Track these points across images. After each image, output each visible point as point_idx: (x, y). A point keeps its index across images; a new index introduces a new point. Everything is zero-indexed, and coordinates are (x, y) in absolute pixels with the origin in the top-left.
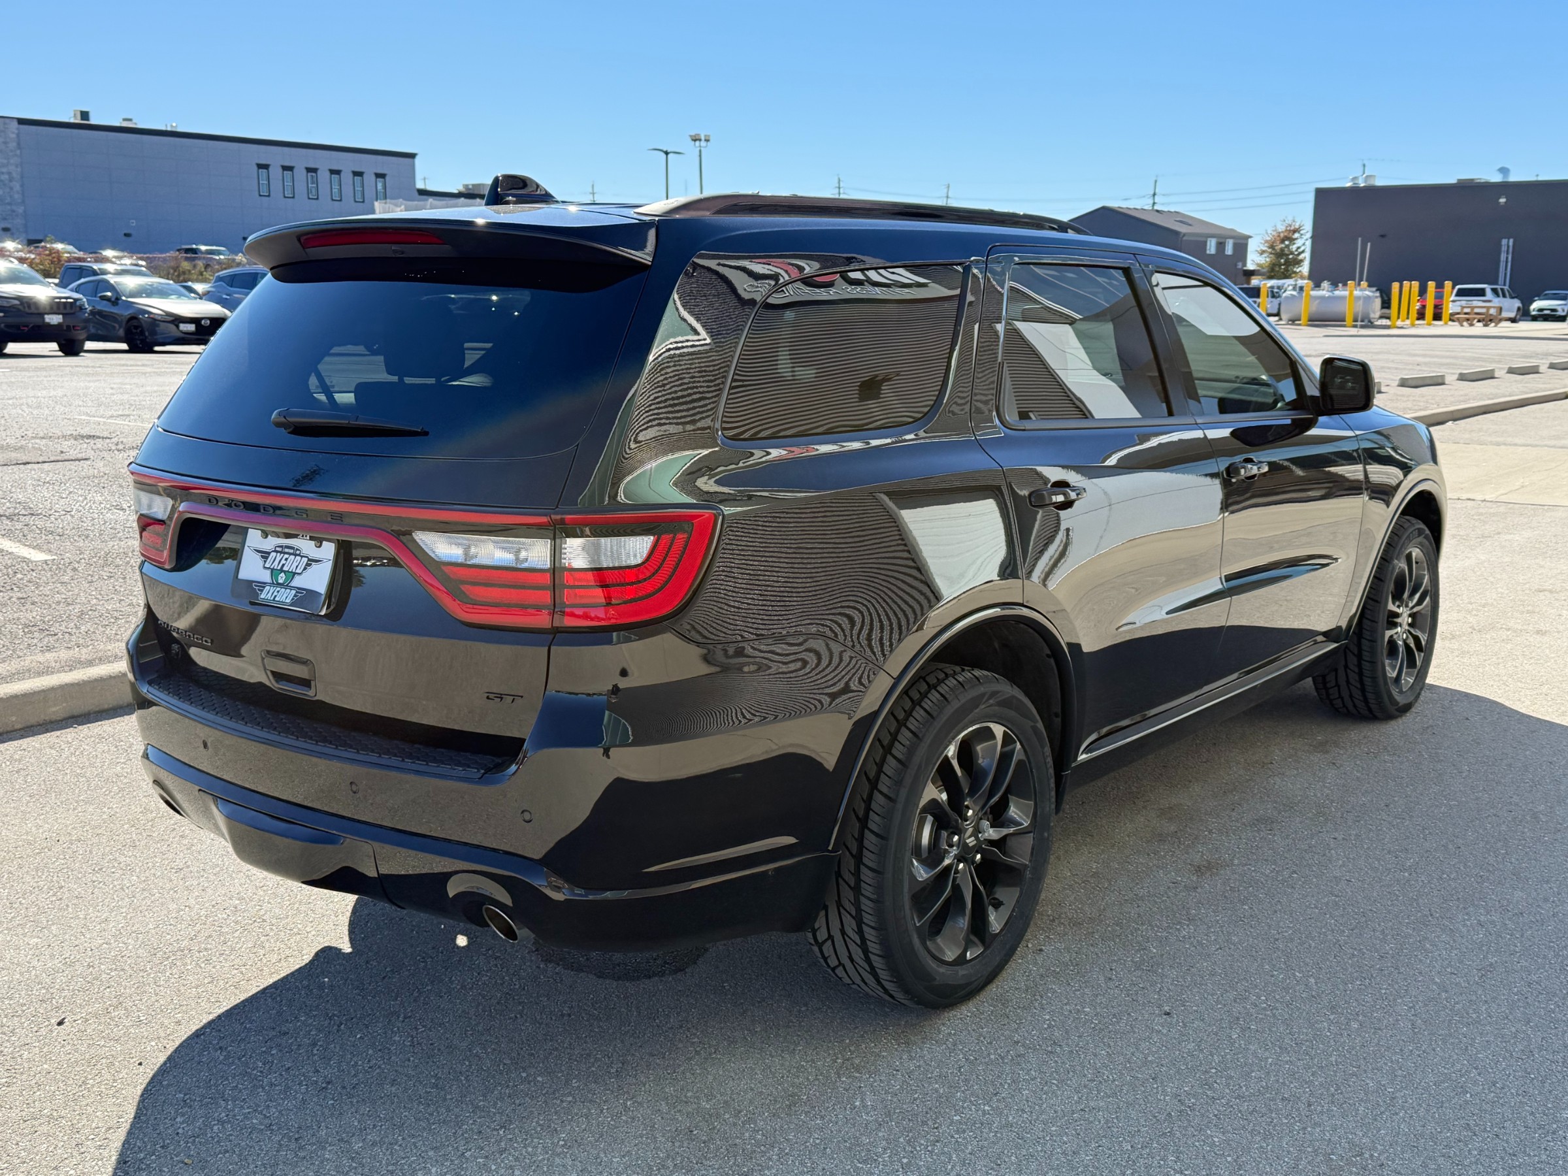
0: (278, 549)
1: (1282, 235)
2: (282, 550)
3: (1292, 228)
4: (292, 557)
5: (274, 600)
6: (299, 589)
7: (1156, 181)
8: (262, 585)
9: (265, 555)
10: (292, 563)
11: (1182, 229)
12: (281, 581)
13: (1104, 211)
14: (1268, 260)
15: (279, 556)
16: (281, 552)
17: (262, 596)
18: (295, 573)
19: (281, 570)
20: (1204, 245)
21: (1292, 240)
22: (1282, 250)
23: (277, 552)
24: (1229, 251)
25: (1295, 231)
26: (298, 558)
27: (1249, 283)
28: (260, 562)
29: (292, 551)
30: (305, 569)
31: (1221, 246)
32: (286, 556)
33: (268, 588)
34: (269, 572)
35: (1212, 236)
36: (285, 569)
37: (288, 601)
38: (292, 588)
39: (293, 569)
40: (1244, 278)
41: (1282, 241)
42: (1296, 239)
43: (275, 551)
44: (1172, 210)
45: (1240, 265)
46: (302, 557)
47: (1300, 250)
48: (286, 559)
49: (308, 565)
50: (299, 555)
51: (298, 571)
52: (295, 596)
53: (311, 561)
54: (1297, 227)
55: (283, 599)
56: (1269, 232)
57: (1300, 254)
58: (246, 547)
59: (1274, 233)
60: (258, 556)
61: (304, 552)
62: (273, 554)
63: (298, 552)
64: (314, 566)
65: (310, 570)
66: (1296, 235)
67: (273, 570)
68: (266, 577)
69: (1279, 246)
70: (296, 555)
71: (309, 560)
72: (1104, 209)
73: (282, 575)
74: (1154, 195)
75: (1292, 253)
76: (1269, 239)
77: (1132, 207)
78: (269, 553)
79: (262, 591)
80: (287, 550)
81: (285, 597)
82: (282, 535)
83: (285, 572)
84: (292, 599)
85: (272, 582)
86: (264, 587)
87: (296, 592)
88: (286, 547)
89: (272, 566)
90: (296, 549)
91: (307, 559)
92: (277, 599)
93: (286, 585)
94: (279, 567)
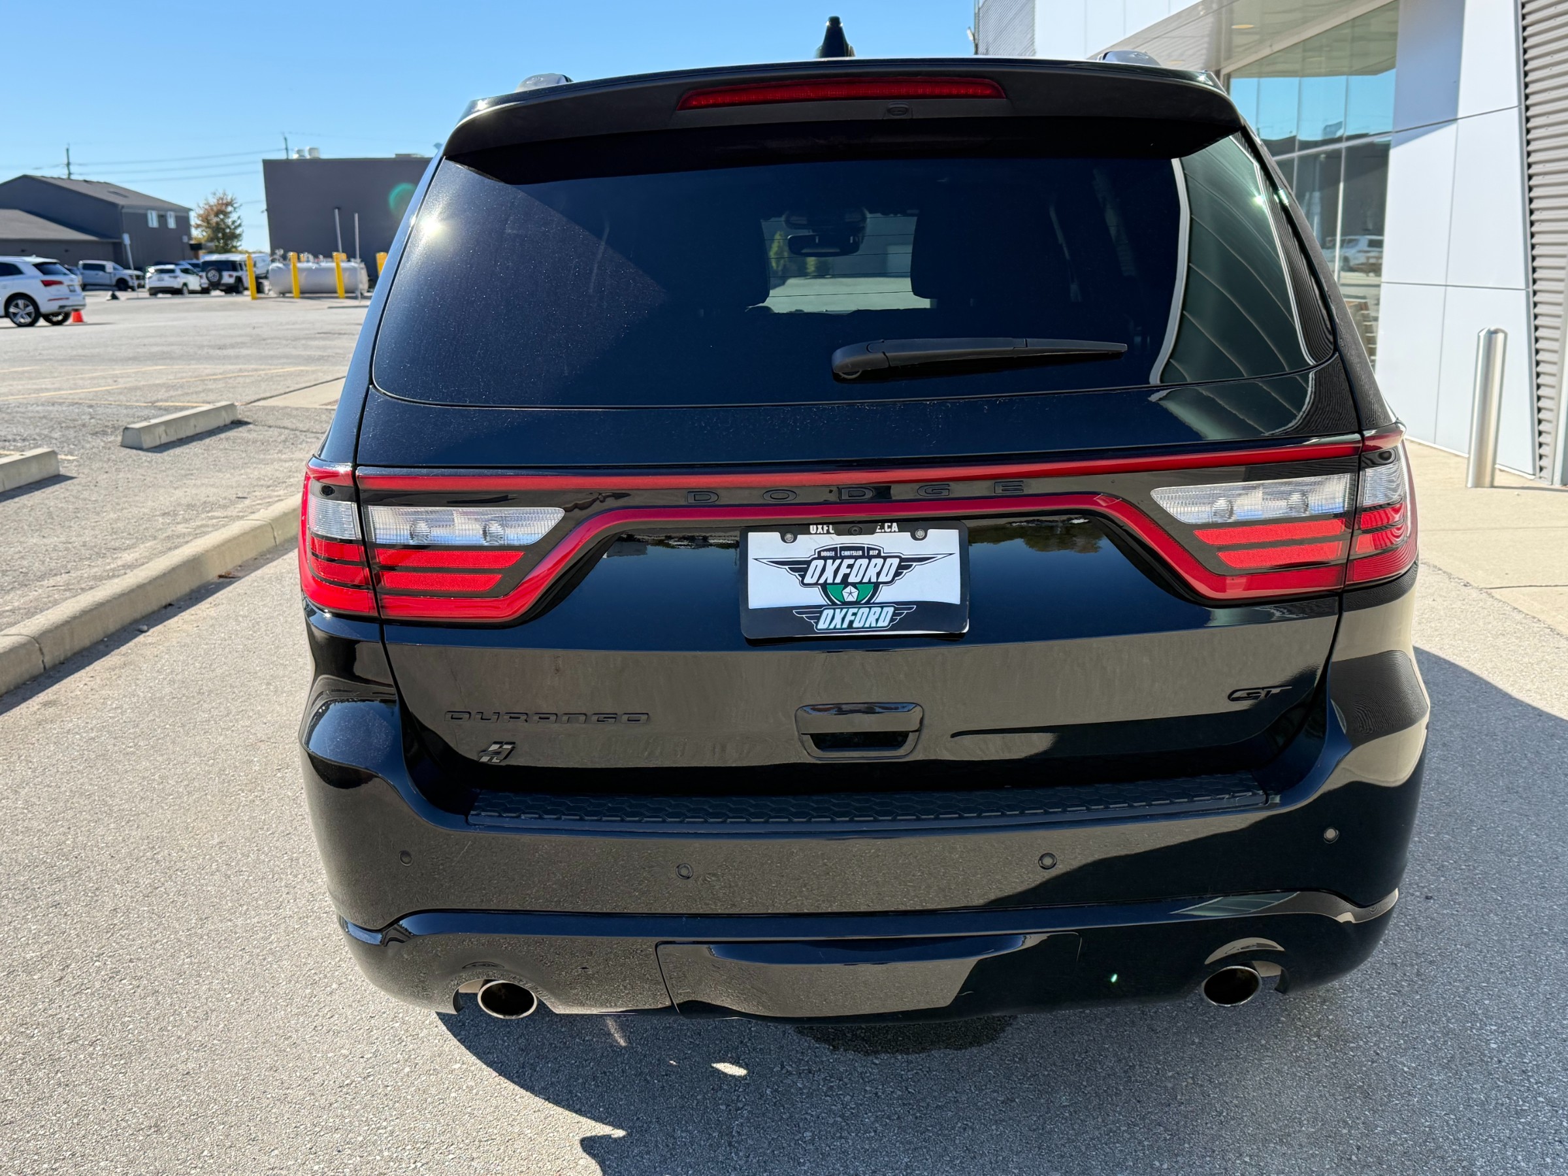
0: (823, 554)
1: (215, 209)
2: (832, 554)
3: (225, 201)
4: (865, 562)
5: (849, 627)
6: (899, 606)
7: (68, 150)
8: (813, 610)
9: (799, 567)
10: (865, 571)
11: (120, 201)
12: (850, 599)
13: (25, 181)
14: (204, 234)
15: (831, 565)
16: (833, 558)
17: (821, 625)
18: (876, 584)
19: (845, 584)
20: (144, 217)
21: (226, 214)
22: (217, 223)
23: (825, 559)
24: (172, 224)
25: (227, 204)
26: (878, 561)
27: (197, 258)
28: (794, 578)
29: (858, 553)
30: (897, 574)
31: (162, 218)
32: (849, 561)
33: (826, 612)
34: (816, 590)
35: (153, 209)
36: (851, 579)
38: (882, 605)
39: (870, 577)
40: (191, 253)
41: (217, 215)
42: (230, 212)
43: (820, 557)
44: (102, 181)
45: (185, 239)
46: (888, 560)
47: (236, 224)
48: (850, 566)
49: (902, 568)
50: (878, 556)
51: (882, 579)
52: (894, 614)
53: (905, 564)
54: (229, 200)
55: (871, 621)
56: (201, 205)
57: (236, 228)
58: (751, 561)
59: (207, 207)
60: (782, 571)
61: (887, 549)
62: (818, 563)
63: (874, 552)
64: (917, 568)
65: (907, 575)
66: (230, 209)
67: (824, 585)
68: (815, 597)
69: (214, 220)
70: (871, 557)
71: (902, 560)
72: (25, 178)
73: (850, 589)
74: (68, 164)
75: (229, 227)
76: (201, 212)
77: (55, 176)
78: (808, 563)
79: (818, 618)
80: (845, 553)
81: (872, 618)
82: (828, 532)
83: (854, 585)
84: (892, 620)
85: (834, 603)
86: (821, 613)
87: (896, 609)
88: (843, 549)
89: (822, 581)
90: (869, 549)
91: (897, 560)
92: (855, 625)
93: (868, 602)
94: (838, 580)
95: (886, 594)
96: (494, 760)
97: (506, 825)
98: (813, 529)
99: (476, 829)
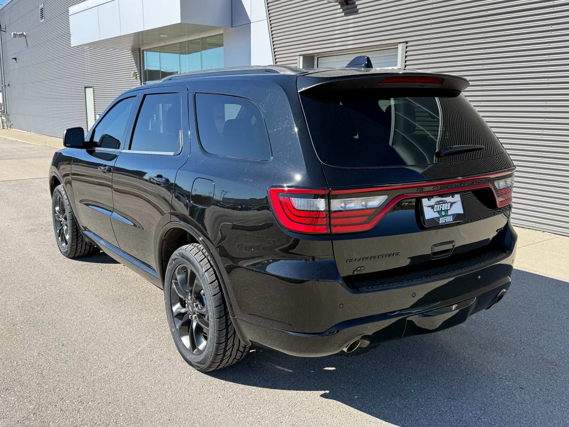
0: (437, 203)
2: (438, 203)
5: (446, 222)
6: (453, 215)
8: (438, 218)
9: (432, 207)
10: (445, 207)
12: (444, 214)
15: (438, 206)
16: (438, 204)
17: (441, 222)
18: (447, 210)
19: (442, 211)
23: (437, 204)
26: (446, 204)
29: (443, 202)
30: (451, 207)
32: (441, 205)
33: (441, 218)
34: (437, 213)
36: (443, 209)
37: (451, 220)
38: (450, 215)
39: (446, 208)
46: (448, 203)
48: (442, 206)
49: (451, 205)
50: (446, 203)
51: (448, 209)
52: (453, 218)
53: (452, 204)
55: (449, 220)
58: (424, 206)
60: (430, 209)
61: (448, 201)
62: (436, 206)
63: (445, 202)
64: (454, 205)
65: (453, 207)
67: (438, 212)
68: (437, 215)
70: (445, 203)
71: (451, 203)
73: (443, 212)
78: (434, 206)
79: (439, 220)
80: (440, 203)
81: (449, 219)
82: (437, 197)
83: (443, 211)
84: (453, 219)
85: (441, 216)
86: (439, 219)
87: (453, 216)
88: (440, 201)
89: (437, 211)
90: (445, 201)
91: (450, 203)
92: (447, 221)
93: (447, 215)
94: (440, 210)
95: (450, 213)
96: (358, 273)
97: (371, 290)
98: (434, 197)
99: (363, 293)
